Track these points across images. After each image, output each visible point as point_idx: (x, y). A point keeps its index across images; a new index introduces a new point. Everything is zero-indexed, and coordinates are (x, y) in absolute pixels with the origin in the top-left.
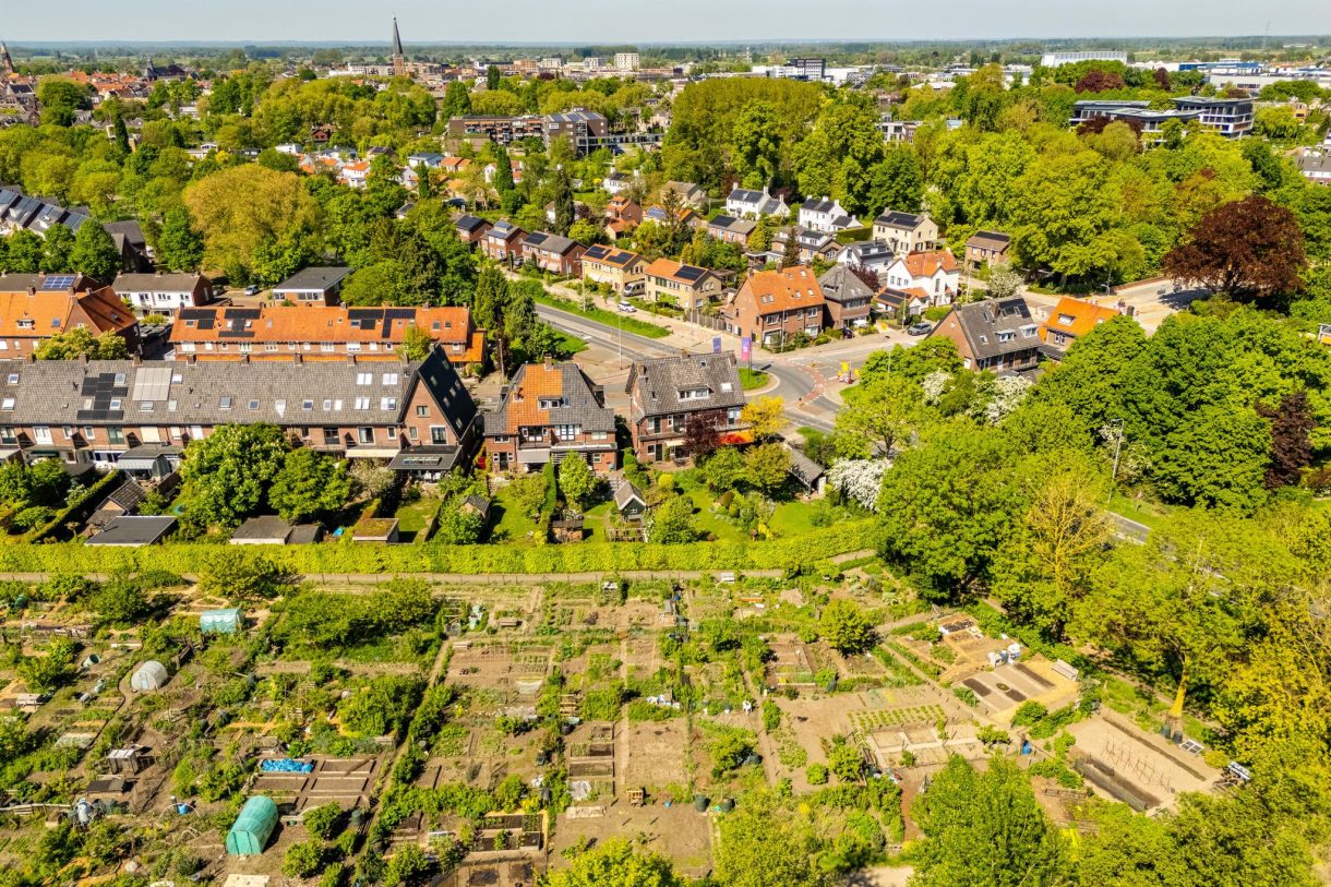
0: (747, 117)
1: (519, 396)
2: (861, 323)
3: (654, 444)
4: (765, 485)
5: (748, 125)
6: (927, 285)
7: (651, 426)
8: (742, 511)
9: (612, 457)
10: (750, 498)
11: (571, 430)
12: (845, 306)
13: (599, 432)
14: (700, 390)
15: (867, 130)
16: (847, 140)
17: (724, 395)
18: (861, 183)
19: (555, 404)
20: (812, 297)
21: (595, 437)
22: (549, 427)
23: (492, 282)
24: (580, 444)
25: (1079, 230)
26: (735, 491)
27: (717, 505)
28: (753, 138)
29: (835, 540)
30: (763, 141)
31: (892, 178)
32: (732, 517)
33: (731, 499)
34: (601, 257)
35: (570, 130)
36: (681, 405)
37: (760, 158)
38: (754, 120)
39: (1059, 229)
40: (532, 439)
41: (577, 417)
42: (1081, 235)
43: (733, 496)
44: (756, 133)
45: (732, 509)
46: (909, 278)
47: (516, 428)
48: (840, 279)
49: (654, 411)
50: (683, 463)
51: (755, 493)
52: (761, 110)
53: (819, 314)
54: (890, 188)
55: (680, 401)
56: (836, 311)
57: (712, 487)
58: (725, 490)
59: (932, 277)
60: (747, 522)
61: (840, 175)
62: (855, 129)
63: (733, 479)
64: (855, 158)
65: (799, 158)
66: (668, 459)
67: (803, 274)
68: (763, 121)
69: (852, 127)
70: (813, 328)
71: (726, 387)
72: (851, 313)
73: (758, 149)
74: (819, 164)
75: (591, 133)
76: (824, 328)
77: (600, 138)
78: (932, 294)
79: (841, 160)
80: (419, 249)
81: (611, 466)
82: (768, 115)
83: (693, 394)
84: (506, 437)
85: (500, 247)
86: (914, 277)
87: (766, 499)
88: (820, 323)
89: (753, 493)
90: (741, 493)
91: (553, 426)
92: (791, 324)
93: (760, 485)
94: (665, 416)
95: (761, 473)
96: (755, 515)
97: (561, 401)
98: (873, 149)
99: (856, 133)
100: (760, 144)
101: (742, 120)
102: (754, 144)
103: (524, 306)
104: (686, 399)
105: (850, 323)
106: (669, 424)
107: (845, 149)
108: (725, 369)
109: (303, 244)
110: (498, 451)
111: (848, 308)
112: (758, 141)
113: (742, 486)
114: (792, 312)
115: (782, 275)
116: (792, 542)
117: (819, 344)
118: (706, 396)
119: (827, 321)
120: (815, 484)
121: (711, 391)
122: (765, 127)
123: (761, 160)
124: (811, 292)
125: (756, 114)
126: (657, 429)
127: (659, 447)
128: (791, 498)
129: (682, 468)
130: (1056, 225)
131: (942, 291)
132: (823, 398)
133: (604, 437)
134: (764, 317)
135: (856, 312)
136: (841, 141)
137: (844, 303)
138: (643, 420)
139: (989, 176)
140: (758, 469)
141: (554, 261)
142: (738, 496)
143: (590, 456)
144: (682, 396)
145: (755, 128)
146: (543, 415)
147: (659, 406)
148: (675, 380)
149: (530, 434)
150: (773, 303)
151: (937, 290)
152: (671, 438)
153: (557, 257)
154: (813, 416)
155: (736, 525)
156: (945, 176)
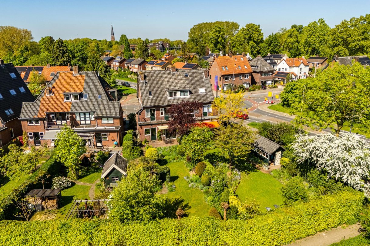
0: (214, 31)
1: (50, 92)
2: (269, 82)
3: (149, 128)
4: (233, 157)
5: (214, 33)
6: (296, 70)
7: (148, 116)
8: (213, 181)
9: (115, 136)
10: (219, 168)
11: (87, 116)
12: (262, 75)
13: (108, 117)
14: (183, 91)
15: (258, 31)
16: (251, 35)
17: (201, 96)
18: (256, 50)
19: (76, 97)
20: (246, 69)
21: (105, 122)
22: (71, 113)
23: (93, 62)
24: (94, 126)
25: (364, 47)
26: (207, 162)
27: (192, 174)
28: (216, 38)
29: (315, 217)
30: (220, 39)
31: (270, 45)
32: (205, 185)
33: (203, 169)
34: (154, 64)
35: (157, 46)
36: (170, 101)
37: (219, 45)
38: (216, 32)
39: (356, 46)
40: (59, 123)
41: (91, 107)
42: (365, 49)
43: (205, 166)
44: (217, 36)
45: (204, 178)
46: (288, 67)
47: (45, 114)
48: (259, 62)
49: (150, 104)
50: (171, 142)
51: (223, 164)
52: (219, 28)
53: (249, 78)
54: (269, 48)
55: (169, 98)
56: (257, 77)
57: (189, 159)
58: (200, 161)
59: (298, 67)
60: (218, 192)
61: (248, 48)
62: (254, 31)
63: (205, 154)
64: (255, 42)
65: (233, 42)
66: (160, 139)
67: (242, 59)
68: (220, 32)
69: (253, 30)
70: (247, 84)
71: (202, 90)
72: (265, 78)
73: (218, 41)
74: (240, 44)
75: (163, 47)
76: (252, 85)
77: (166, 48)
78: (298, 75)
79: (248, 43)
80: (60, 47)
81: (115, 143)
82: (222, 29)
83: (179, 94)
84: (37, 121)
85: (117, 66)
86: (290, 67)
87: (232, 169)
88: (250, 82)
89: (222, 164)
90: (212, 163)
91: (74, 113)
92: (237, 81)
93: (228, 157)
94: (158, 108)
95: (229, 146)
96: (225, 186)
97: (81, 95)
98: (260, 38)
99: (254, 32)
100: (219, 40)
101: (212, 32)
102: (217, 40)
103: (103, 69)
104: (173, 97)
105: (265, 83)
106: (161, 115)
107: (250, 38)
108: (201, 79)
109: (24, 55)
110: (32, 131)
111: (263, 76)
112: (218, 38)
113: (213, 159)
114: (237, 75)
115: (232, 58)
116: (270, 221)
117: (250, 91)
118: (188, 96)
119: (253, 82)
120: (272, 158)
121: (191, 93)
122: (221, 34)
123: (219, 46)
124: (246, 67)
125: (217, 29)
126: (153, 118)
127: (153, 130)
128: (253, 169)
129: (169, 145)
130: (354, 44)
131: (302, 74)
132: (259, 110)
133: (111, 122)
134: (223, 76)
135: (266, 78)
136: (249, 35)
137: (261, 73)
138: (141, 110)
139: (313, 36)
140: (226, 143)
141: (136, 68)
142: (209, 166)
143: (99, 135)
144: (171, 95)
145: (217, 34)
146: (68, 106)
147: (153, 101)
148: (166, 85)
149: (57, 119)
150: (227, 70)
151: (300, 73)
152: (162, 124)
153: (137, 66)
154: (256, 118)
155: (207, 193)
156: (290, 44)
